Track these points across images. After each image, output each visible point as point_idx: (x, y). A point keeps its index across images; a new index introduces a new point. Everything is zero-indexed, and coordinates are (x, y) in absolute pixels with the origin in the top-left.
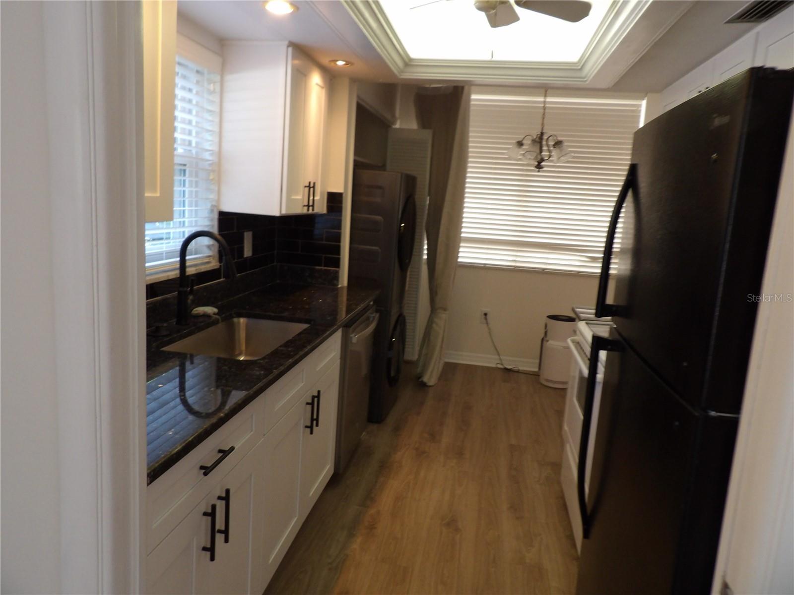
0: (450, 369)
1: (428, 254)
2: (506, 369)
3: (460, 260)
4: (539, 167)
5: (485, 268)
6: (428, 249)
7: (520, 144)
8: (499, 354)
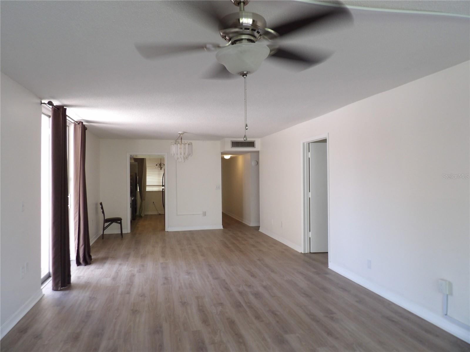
0: (145, 215)
1: (139, 190)
2: (160, 214)
3: (147, 190)
4: (161, 169)
5: (152, 192)
7: (157, 165)
8: (158, 211)
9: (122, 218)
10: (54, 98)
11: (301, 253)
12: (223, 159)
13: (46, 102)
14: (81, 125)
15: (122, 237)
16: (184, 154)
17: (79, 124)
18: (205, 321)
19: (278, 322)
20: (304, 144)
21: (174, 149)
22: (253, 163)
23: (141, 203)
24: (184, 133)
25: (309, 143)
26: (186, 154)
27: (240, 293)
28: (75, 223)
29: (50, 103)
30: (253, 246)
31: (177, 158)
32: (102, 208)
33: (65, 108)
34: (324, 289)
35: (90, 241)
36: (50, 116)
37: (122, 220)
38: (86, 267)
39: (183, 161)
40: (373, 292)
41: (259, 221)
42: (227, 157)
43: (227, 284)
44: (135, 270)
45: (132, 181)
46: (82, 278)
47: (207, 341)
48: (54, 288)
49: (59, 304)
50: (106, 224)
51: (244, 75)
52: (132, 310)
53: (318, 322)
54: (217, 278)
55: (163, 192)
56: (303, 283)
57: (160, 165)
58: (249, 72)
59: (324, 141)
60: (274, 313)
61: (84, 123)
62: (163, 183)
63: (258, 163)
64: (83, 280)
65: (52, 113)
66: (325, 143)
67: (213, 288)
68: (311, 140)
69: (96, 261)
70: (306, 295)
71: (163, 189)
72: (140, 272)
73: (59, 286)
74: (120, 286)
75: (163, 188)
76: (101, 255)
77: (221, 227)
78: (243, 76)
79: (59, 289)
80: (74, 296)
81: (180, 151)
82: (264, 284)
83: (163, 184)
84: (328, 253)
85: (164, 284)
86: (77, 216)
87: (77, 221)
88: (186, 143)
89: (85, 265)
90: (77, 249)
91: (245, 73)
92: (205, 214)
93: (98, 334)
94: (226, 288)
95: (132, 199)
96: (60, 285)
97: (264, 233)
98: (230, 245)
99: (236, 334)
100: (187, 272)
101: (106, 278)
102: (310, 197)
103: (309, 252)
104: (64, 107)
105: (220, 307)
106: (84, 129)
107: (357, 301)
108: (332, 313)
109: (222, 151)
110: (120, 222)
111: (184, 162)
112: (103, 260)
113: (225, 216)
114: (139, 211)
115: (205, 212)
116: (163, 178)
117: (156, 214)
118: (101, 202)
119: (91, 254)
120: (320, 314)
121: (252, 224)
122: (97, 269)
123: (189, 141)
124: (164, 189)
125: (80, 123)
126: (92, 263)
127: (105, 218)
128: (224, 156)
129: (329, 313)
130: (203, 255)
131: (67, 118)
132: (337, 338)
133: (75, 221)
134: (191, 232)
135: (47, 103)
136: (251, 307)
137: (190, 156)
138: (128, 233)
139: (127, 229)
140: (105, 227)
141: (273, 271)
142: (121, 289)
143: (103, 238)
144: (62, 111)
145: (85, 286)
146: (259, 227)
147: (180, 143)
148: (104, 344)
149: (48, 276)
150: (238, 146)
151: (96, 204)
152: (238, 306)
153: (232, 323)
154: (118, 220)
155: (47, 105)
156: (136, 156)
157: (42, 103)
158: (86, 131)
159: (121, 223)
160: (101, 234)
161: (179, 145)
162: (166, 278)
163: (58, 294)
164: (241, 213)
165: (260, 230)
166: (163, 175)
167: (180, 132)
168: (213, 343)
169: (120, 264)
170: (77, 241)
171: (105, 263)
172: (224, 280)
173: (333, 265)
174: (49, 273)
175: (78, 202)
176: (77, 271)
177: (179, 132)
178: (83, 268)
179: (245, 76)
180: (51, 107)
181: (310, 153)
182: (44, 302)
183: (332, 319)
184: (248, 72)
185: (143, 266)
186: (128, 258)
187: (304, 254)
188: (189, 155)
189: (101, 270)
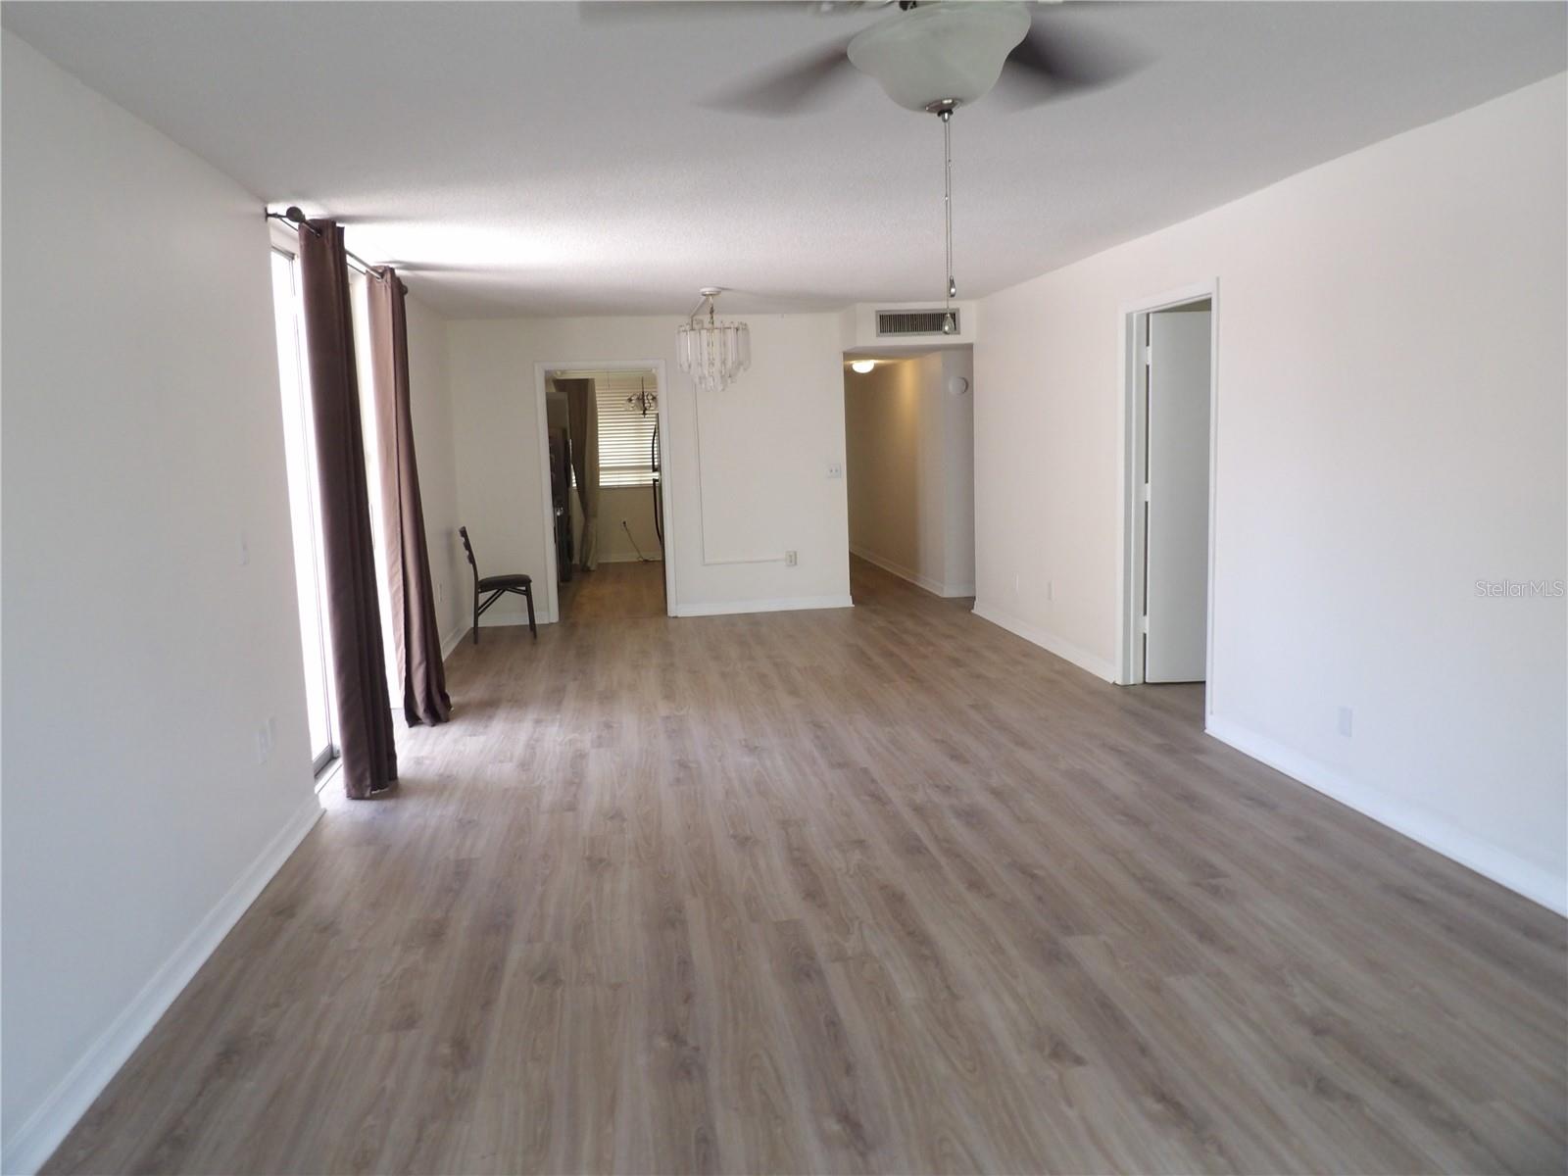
0: (600, 565)
1: (577, 482)
2: (646, 561)
3: (601, 484)
4: (644, 414)
5: (619, 488)
6: (576, 479)
7: (630, 400)
8: (638, 551)
9: (531, 578)
10: (304, 196)
11: (1114, 684)
12: (849, 373)
13: (281, 208)
14: (389, 280)
15: (535, 636)
16: (724, 362)
17: (382, 275)
18: (813, 894)
19: (1040, 899)
20: (1129, 317)
21: (690, 347)
22: (953, 387)
23: (586, 528)
24: (719, 293)
25: (1148, 315)
26: (729, 364)
27: (918, 810)
28: (394, 597)
29: (294, 214)
30: (957, 662)
31: (700, 378)
32: (468, 546)
33: (339, 228)
34: (1189, 798)
35: (441, 647)
36: (293, 254)
37: (532, 584)
38: (437, 730)
39: (720, 388)
40: (1352, 810)
41: (971, 580)
42: (863, 367)
43: (873, 781)
44: (586, 740)
45: (553, 456)
46: (427, 762)
47: (822, 954)
48: (353, 792)
49: (370, 837)
50: (484, 597)
51: (943, 110)
52: (589, 859)
53: (1170, 899)
54: (843, 765)
55: (656, 488)
56: (1120, 782)
57: (642, 399)
58: (961, 100)
59: (1204, 305)
60: (1027, 873)
61: (398, 272)
62: (653, 458)
63: (967, 385)
64: (433, 769)
65: (301, 247)
66: (1206, 313)
67: (831, 795)
68: (1154, 305)
69: (464, 711)
70: (1132, 818)
71: (655, 481)
72: (600, 745)
73: (367, 787)
74: (544, 787)
75: (656, 475)
76: (476, 692)
77: (847, 601)
78: (941, 113)
79: (368, 794)
80: (409, 815)
81: (709, 353)
82: (994, 782)
83: (653, 462)
84: (1204, 682)
85: (678, 781)
86: (396, 573)
87: (399, 588)
88: (726, 326)
89: (433, 725)
90: (404, 674)
91: (948, 104)
92: (793, 557)
93: (497, 924)
94: (872, 795)
95: (558, 514)
96: (368, 782)
97: (991, 620)
98: (878, 660)
99: (911, 934)
100: (746, 746)
101: (501, 762)
102: (1149, 499)
103: (1141, 681)
104: (338, 225)
105: (857, 851)
106: (399, 289)
107: (1298, 839)
108: (1216, 873)
109: (847, 347)
110: (524, 588)
111: (723, 390)
112: (485, 708)
113: (860, 567)
114: (581, 550)
115: (795, 553)
116: (653, 443)
117: (635, 560)
118: (464, 528)
119: (447, 691)
120: (1177, 879)
121: (950, 590)
122: (470, 736)
123: (736, 319)
124: (657, 480)
125: (386, 272)
126: (453, 719)
127: (480, 579)
128: (851, 366)
129: (1207, 876)
130: (794, 692)
131: (349, 259)
132: (1229, 950)
133: (395, 588)
134: (752, 619)
135: (285, 214)
136: (953, 852)
137: (742, 368)
138: (552, 623)
139: (548, 611)
140: (480, 605)
141: (1022, 743)
142: (548, 798)
143: (476, 642)
144: (330, 236)
145: (439, 787)
146: (974, 598)
147: (707, 325)
148: (516, 953)
149: (330, 757)
150: (900, 331)
151: (449, 534)
152: (912, 848)
153: (895, 900)
154: (519, 584)
155: (284, 219)
156: (563, 372)
157: (268, 215)
158: (406, 297)
159: (528, 593)
160: (468, 628)
161: (704, 332)
162: (683, 765)
163: (365, 809)
164: (910, 555)
165: (978, 610)
166: (655, 433)
167: (707, 290)
168: (841, 957)
169: (538, 722)
170: (404, 651)
171: (491, 718)
172: (865, 771)
173: (1221, 724)
174: (331, 747)
175: (399, 529)
176: (412, 742)
177: (703, 290)
178: (424, 731)
179: (946, 115)
180: (296, 225)
181: (1150, 348)
182: (328, 833)
183: (1215, 891)
184: (957, 99)
185: (608, 726)
186: (560, 703)
187: (1125, 687)
188: (739, 364)
189: (482, 738)
